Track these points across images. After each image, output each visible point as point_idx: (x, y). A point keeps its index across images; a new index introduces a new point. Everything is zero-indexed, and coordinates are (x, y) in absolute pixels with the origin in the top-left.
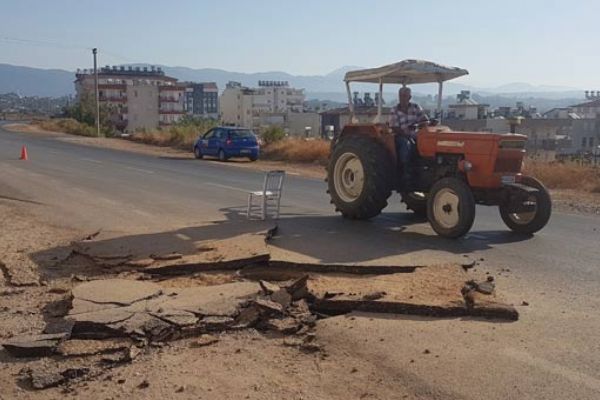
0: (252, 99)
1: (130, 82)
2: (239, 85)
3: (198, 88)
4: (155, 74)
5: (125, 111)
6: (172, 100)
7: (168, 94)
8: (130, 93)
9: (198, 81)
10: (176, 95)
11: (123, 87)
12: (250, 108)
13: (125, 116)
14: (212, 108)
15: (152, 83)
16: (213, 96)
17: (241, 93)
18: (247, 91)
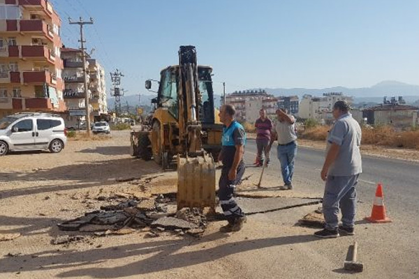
0: (319, 104)
1: (247, 99)
2: (311, 96)
3: (287, 99)
4: (262, 93)
5: (244, 114)
6: (270, 107)
7: (268, 104)
8: (247, 105)
9: (287, 96)
10: (272, 104)
11: (243, 102)
12: (317, 109)
13: (244, 117)
14: (295, 110)
15: (259, 99)
16: (296, 103)
17: (312, 101)
18: (316, 100)
